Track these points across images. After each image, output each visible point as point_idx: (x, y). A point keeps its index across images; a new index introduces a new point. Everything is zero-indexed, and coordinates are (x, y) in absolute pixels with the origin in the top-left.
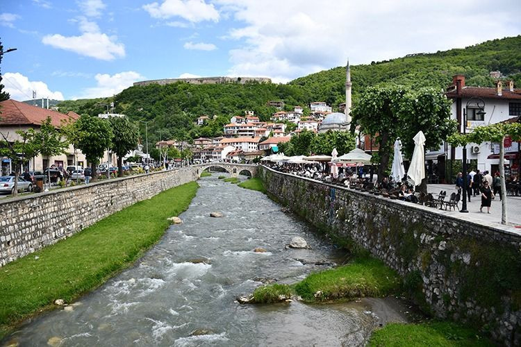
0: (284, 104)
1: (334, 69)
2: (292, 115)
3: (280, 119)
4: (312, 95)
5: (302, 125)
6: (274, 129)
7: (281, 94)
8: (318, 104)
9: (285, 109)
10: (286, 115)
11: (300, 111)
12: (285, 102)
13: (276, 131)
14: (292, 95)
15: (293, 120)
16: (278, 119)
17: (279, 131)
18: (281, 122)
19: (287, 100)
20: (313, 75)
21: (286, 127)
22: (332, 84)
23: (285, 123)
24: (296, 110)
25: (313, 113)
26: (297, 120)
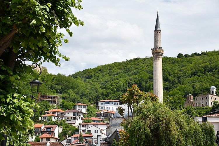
0: (61, 101)
1: (131, 61)
2: (71, 115)
3: (53, 120)
4: (101, 91)
5: (84, 128)
6: (43, 132)
7: (59, 87)
8: (108, 103)
9: (63, 107)
10: (62, 115)
11: (84, 110)
12: (63, 98)
13: (44, 135)
14: (73, 88)
15: (72, 122)
16: (50, 119)
17: (49, 136)
18: (54, 123)
19: (66, 95)
20: (102, 67)
21: (61, 130)
22: (127, 78)
23: (60, 125)
24: (78, 108)
25: (102, 112)
26: (78, 122)
